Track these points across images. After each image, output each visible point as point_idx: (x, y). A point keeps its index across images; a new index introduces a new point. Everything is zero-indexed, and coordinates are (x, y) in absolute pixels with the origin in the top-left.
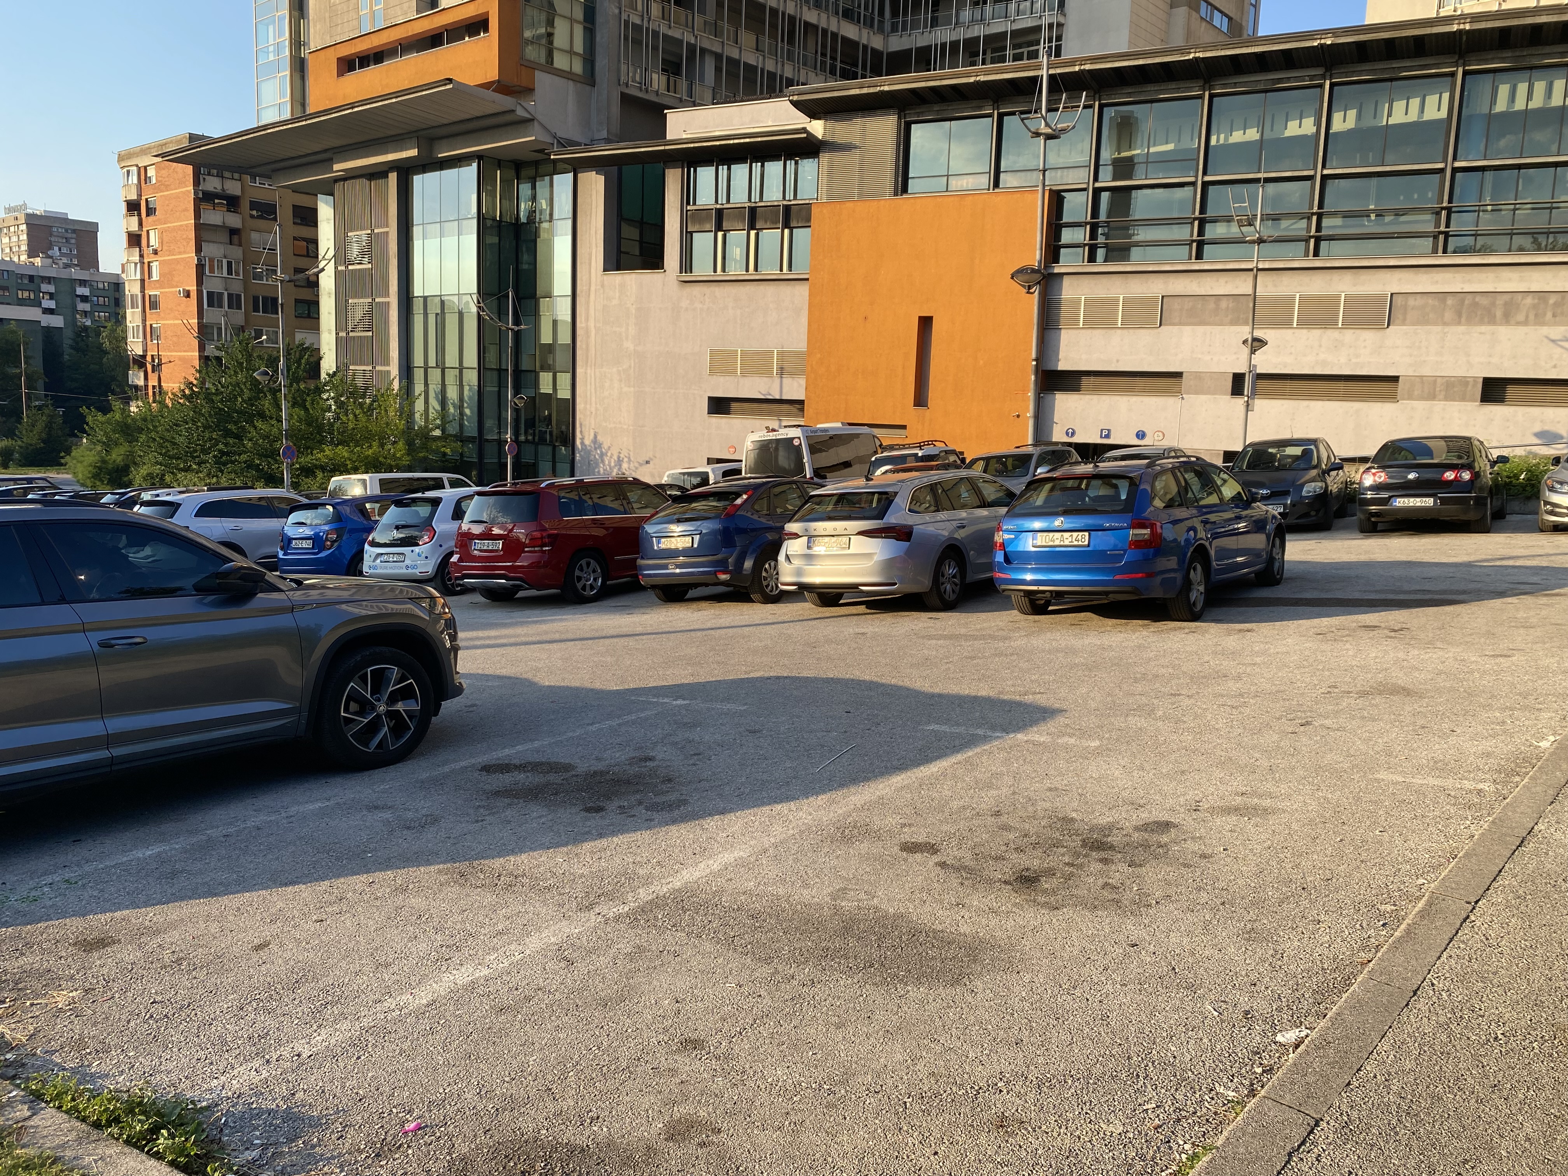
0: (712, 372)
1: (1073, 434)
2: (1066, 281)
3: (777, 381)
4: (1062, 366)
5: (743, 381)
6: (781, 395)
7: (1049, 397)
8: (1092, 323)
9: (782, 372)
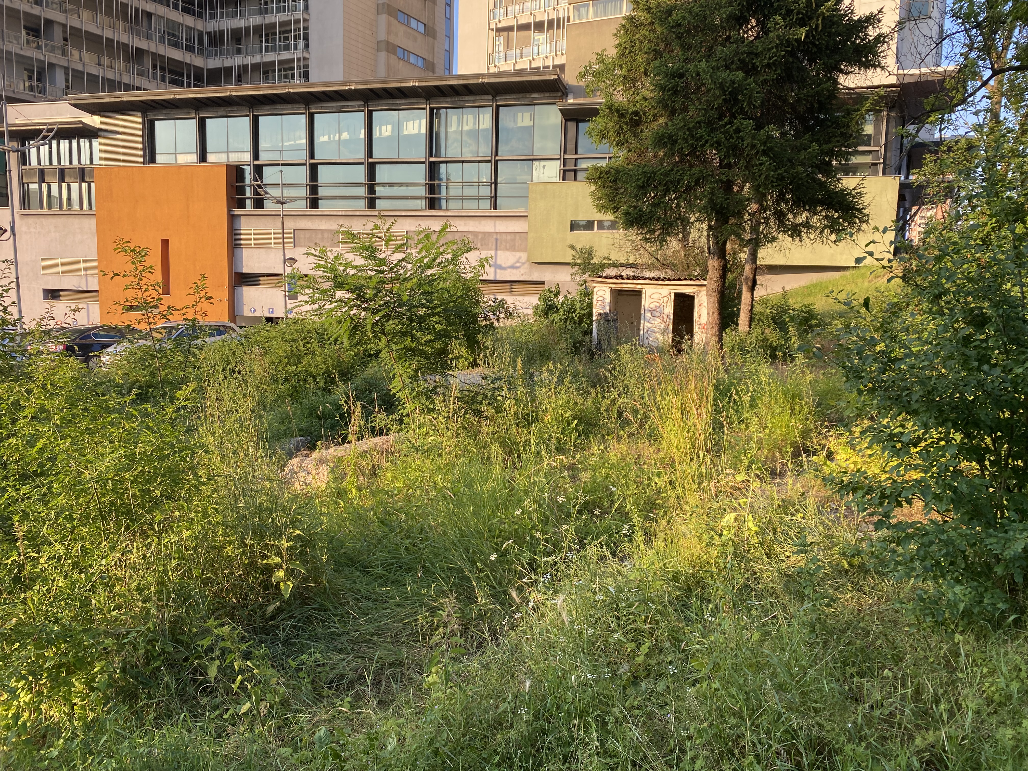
0: (44, 273)
1: (255, 311)
2: (243, 219)
3: (84, 279)
4: (245, 270)
5: (63, 278)
6: (87, 286)
7: (239, 289)
8: (259, 245)
9: (86, 272)
